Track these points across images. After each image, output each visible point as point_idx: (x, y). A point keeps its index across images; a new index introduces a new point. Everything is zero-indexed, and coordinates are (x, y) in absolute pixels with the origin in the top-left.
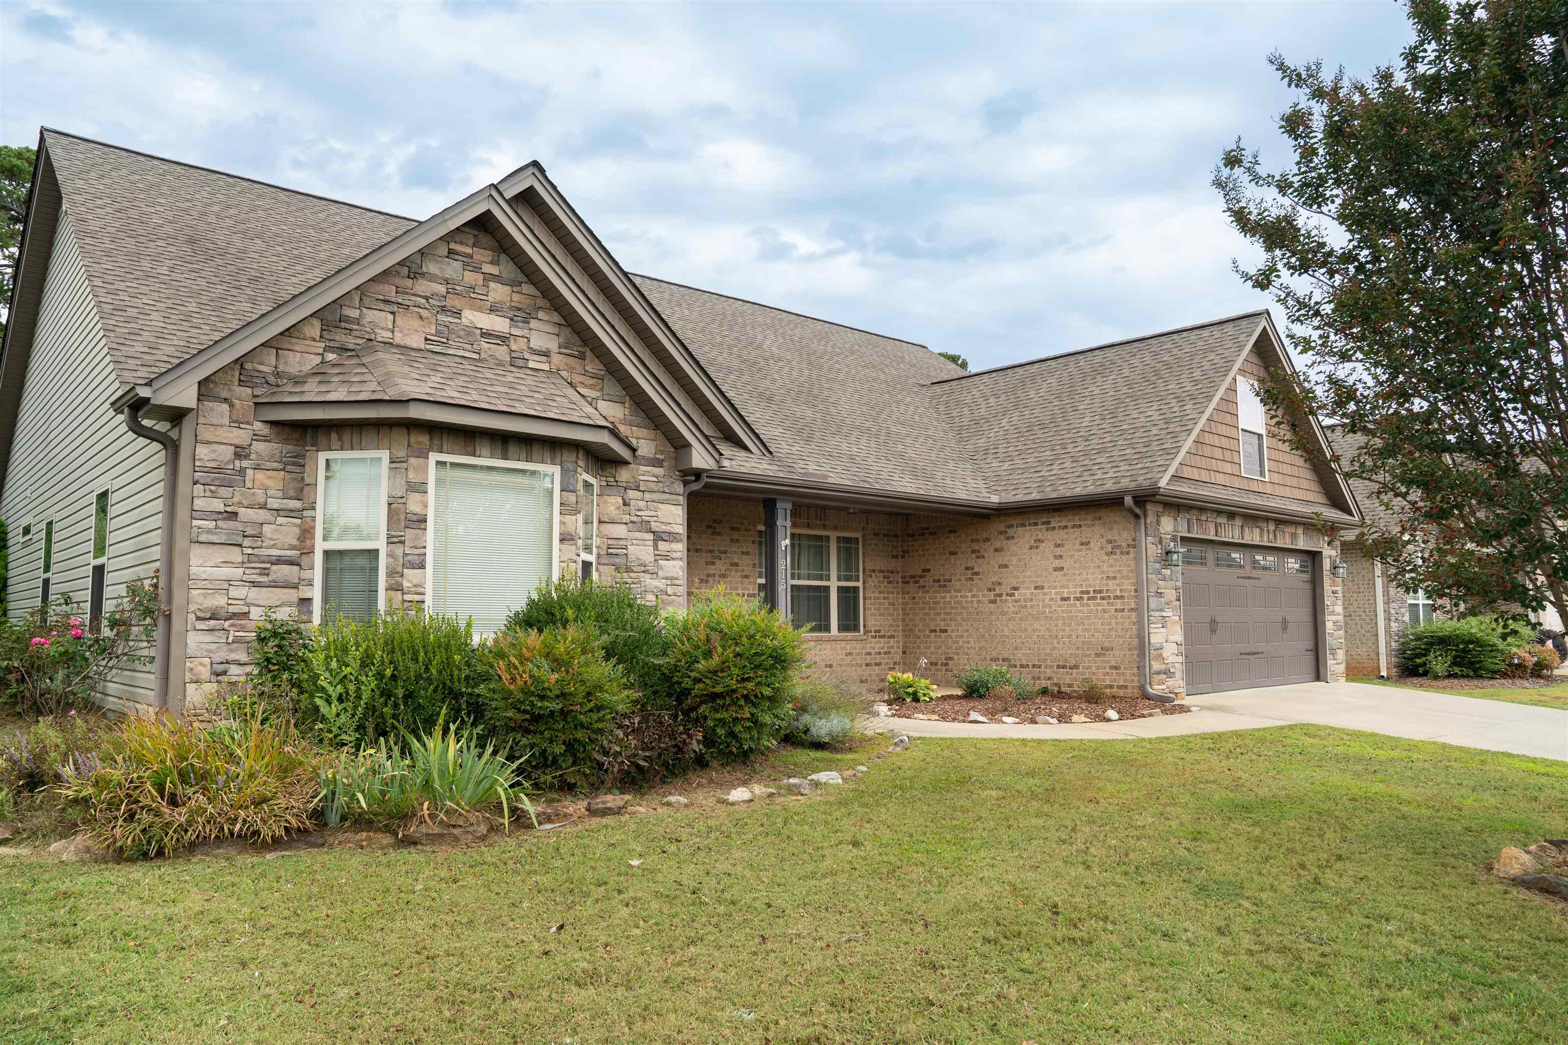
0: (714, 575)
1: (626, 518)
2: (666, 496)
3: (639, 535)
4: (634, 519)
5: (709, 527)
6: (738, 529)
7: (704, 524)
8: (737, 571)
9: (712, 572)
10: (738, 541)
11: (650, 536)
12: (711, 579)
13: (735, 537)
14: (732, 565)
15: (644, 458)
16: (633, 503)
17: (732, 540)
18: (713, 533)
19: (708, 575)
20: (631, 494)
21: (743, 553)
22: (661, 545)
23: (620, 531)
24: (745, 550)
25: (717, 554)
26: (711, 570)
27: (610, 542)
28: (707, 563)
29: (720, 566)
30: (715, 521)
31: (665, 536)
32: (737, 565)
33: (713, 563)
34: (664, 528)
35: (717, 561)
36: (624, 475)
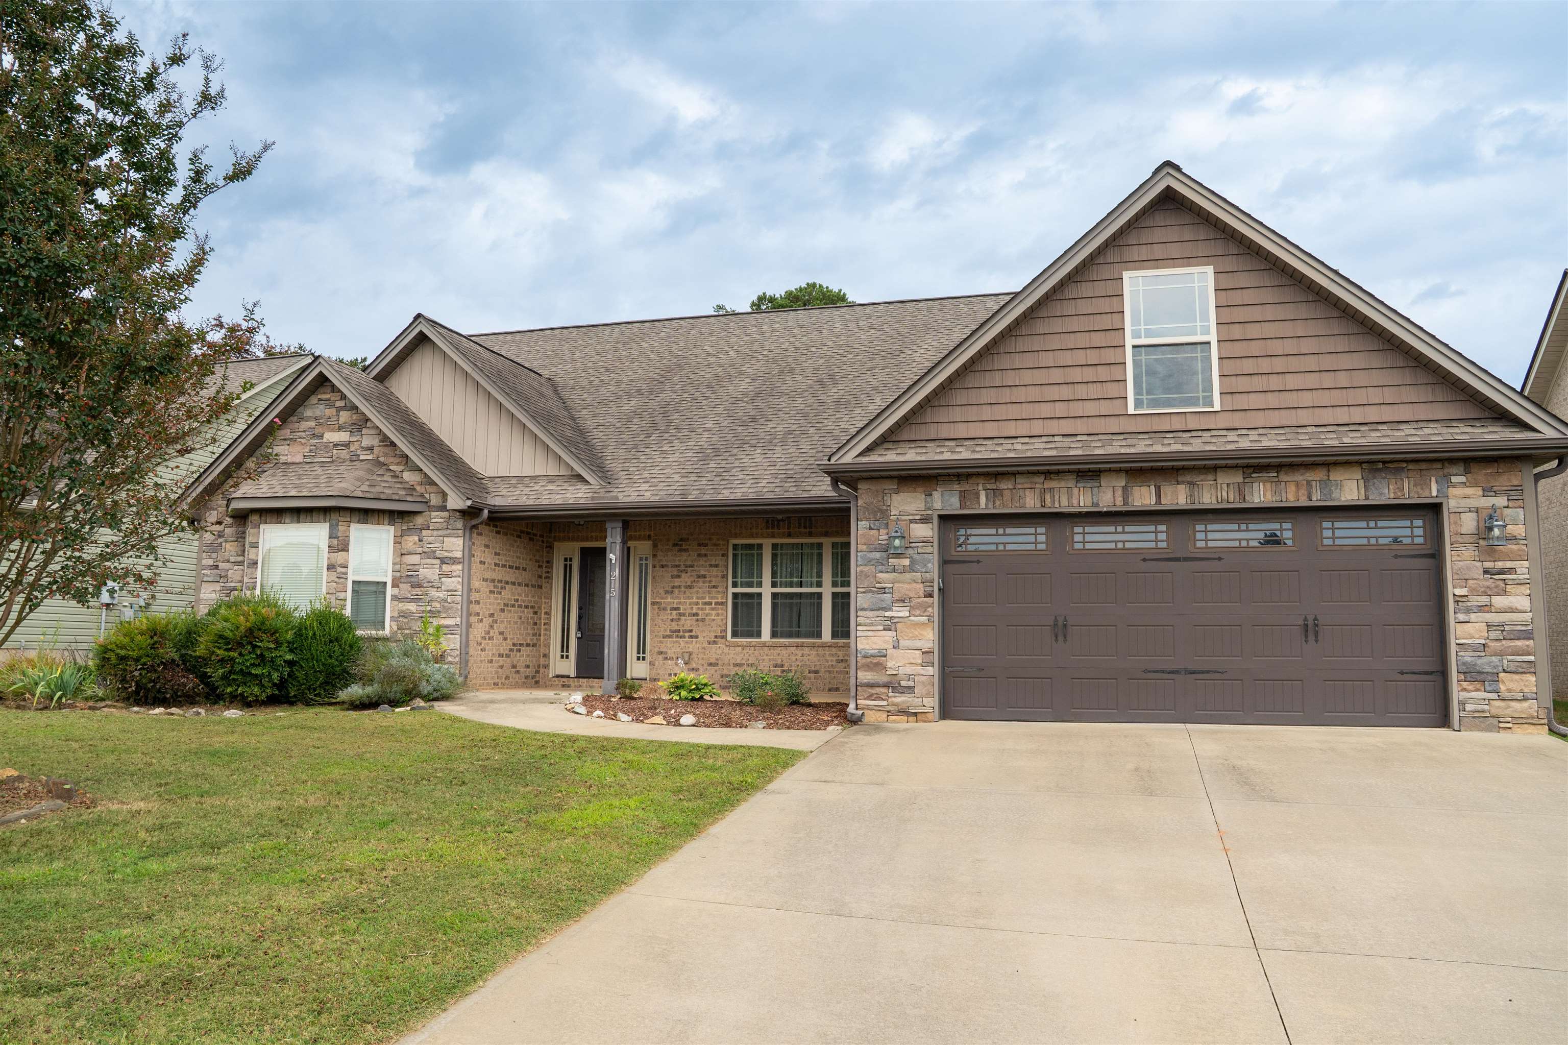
0: (680, 586)
1: (420, 550)
2: (449, 531)
3: (428, 561)
4: (425, 550)
5: (675, 545)
6: (706, 545)
7: (671, 543)
8: (704, 582)
9: (677, 584)
10: (706, 555)
11: (438, 561)
12: (676, 591)
13: (703, 552)
14: (699, 577)
15: (434, 506)
16: (425, 539)
17: (699, 555)
18: (680, 551)
19: (673, 587)
20: (424, 533)
21: (711, 566)
22: (444, 567)
23: (415, 559)
24: (713, 563)
25: (683, 568)
26: (677, 582)
27: (409, 567)
28: (672, 577)
29: (686, 579)
30: (682, 540)
31: (446, 560)
32: (704, 577)
33: (679, 577)
34: (446, 554)
35: (683, 575)
36: (419, 521)
